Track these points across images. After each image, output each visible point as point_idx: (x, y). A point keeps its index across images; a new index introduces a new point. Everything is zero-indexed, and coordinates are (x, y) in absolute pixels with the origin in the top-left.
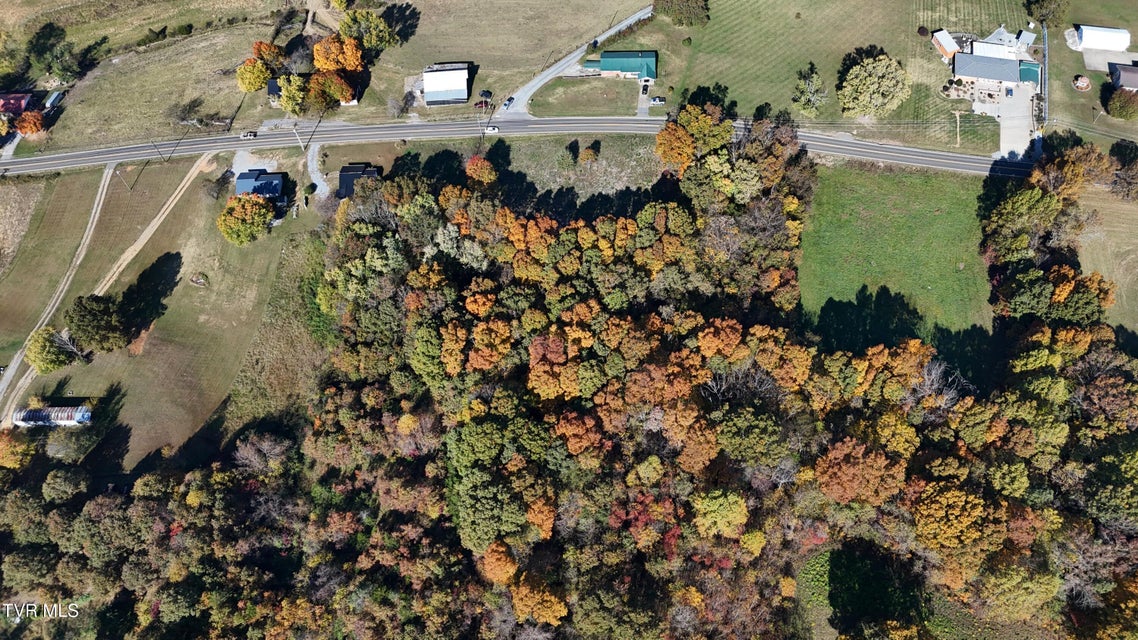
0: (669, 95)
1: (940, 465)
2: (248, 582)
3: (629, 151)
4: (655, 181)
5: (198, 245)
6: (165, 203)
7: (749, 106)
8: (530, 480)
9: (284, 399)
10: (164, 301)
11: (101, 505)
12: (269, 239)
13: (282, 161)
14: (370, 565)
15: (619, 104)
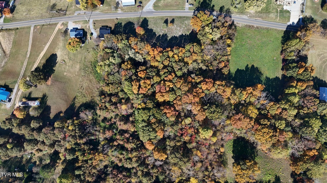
0: (195, 3)
1: (263, 121)
2: (87, 149)
3: (183, 22)
4: (190, 32)
5: (61, 51)
6: (50, 39)
7: (218, 7)
8: (157, 125)
9: (90, 97)
10: (54, 69)
11: (47, 130)
12: (81, 50)
13: (82, 25)
14: (117, 144)
15: (180, 6)
